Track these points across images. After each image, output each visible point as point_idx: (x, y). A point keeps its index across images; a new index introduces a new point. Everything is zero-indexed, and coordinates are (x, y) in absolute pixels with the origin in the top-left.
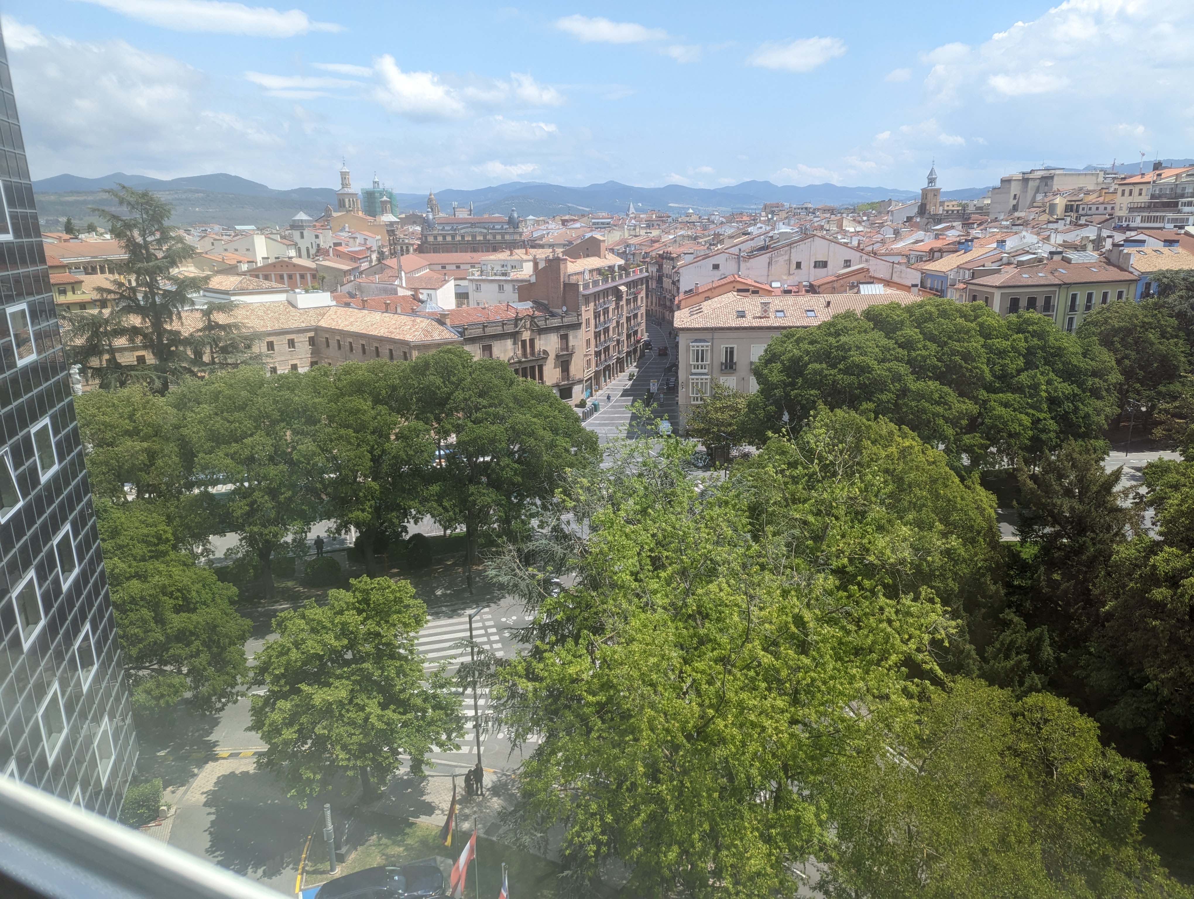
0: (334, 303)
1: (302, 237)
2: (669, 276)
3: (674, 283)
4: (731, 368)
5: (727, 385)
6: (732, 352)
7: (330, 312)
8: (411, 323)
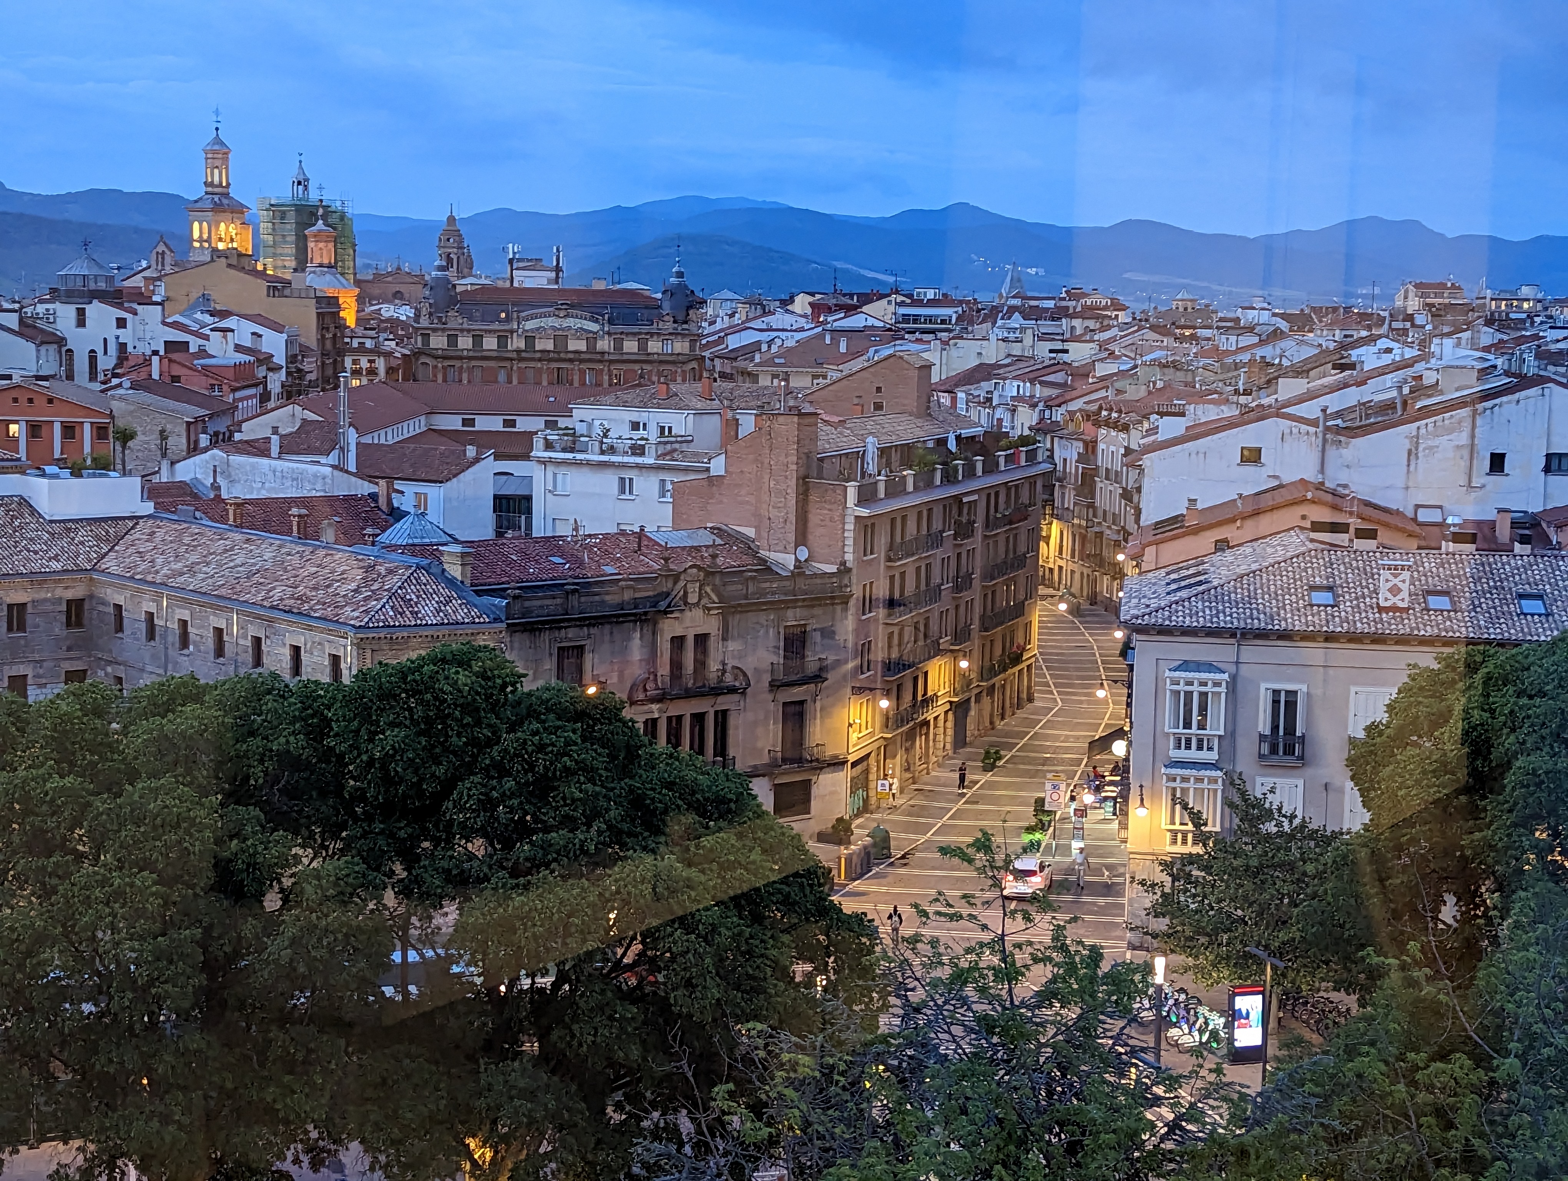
0: (149, 508)
1: (81, 322)
2: (1112, 476)
3: (1127, 495)
4: (1289, 750)
5: (1273, 801)
6: (1291, 705)
7: (136, 534)
8: (359, 574)
